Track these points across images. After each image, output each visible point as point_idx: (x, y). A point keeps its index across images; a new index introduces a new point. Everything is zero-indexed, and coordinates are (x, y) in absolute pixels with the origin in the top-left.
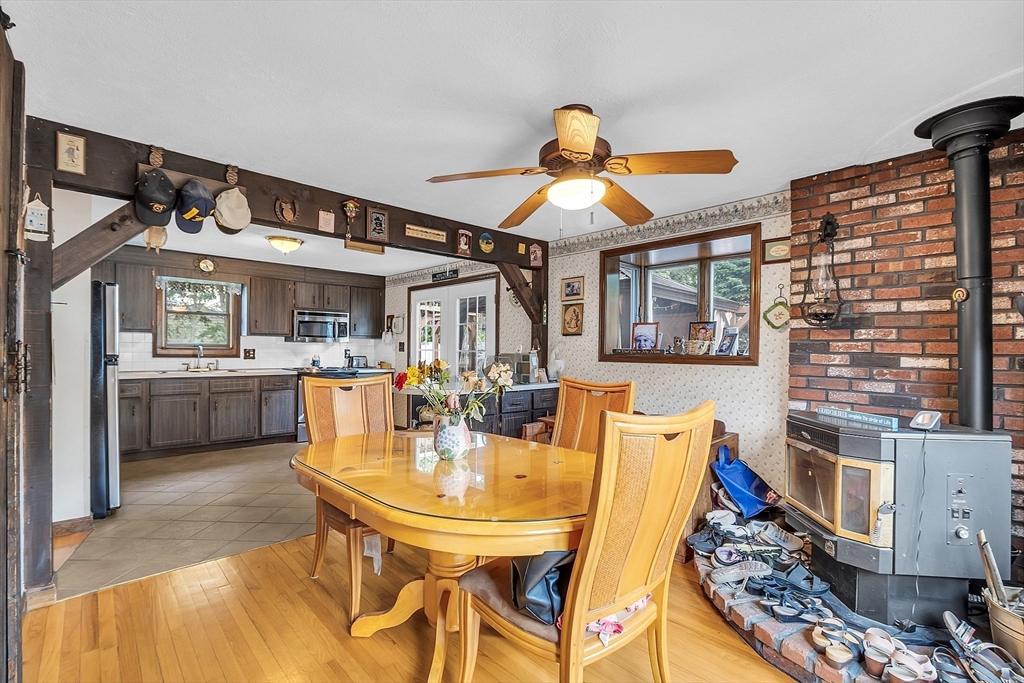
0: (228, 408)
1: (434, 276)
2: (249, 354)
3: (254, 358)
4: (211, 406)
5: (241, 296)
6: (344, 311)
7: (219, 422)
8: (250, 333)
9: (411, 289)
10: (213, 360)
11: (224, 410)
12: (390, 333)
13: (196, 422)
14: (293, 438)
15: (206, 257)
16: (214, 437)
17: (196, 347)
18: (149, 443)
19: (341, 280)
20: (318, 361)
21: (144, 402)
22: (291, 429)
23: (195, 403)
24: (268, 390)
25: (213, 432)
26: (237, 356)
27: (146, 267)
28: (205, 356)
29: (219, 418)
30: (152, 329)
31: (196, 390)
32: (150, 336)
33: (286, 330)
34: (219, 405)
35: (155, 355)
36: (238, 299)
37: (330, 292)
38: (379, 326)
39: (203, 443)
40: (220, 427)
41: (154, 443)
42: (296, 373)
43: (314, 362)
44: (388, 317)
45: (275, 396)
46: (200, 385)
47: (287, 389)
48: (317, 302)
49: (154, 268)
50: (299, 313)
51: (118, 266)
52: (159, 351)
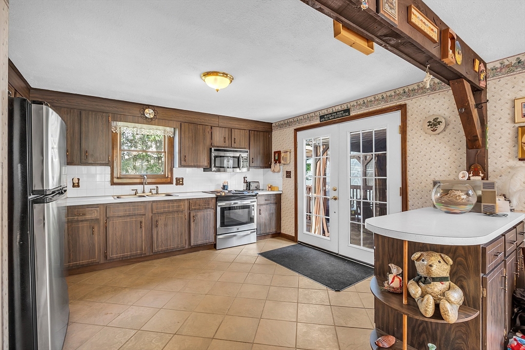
0: (166, 225)
1: (322, 117)
2: (180, 182)
3: (182, 184)
4: (154, 224)
5: (174, 137)
6: (245, 148)
7: (159, 237)
8: (181, 165)
9: (297, 130)
10: (154, 186)
11: (163, 226)
12: (278, 164)
13: (142, 239)
14: (214, 246)
15: (149, 106)
16: (155, 249)
17: (142, 177)
18: (106, 257)
19: (243, 125)
20: (227, 186)
21: (102, 224)
22: (212, 240)
23: (141, 222)
24: (195, 209)
25: (155, 245)
26: (171, 183)
27: (104, 114)
28: (149, 184)
29: (160, 234)
30: (110, 163)
31: (142, 212)
32: (108, 169)
33: (206, 164)
34: (160, 223)
35: (113, 183)
36: (171, 141)
37: (236, 134)
38: (268, 159)
39: (148, 254)
40: (160, 240)
41: (110, 256)
42: (214, 196)
43: (224, 186)
44: (275, 153)
45: (200, 214)
46: (145, 208)
47: (209, 208)
48: (227, 141)
49: (110, 115)
50: (215, 150)
51: (83, 113)
52: (116, 180)
